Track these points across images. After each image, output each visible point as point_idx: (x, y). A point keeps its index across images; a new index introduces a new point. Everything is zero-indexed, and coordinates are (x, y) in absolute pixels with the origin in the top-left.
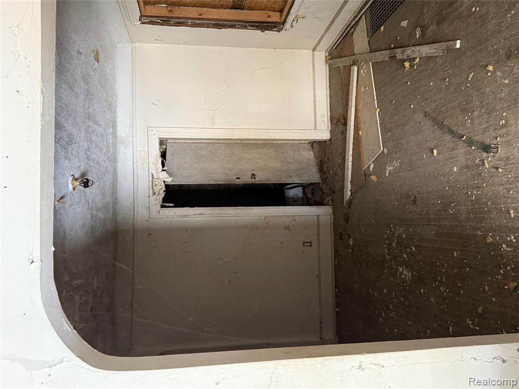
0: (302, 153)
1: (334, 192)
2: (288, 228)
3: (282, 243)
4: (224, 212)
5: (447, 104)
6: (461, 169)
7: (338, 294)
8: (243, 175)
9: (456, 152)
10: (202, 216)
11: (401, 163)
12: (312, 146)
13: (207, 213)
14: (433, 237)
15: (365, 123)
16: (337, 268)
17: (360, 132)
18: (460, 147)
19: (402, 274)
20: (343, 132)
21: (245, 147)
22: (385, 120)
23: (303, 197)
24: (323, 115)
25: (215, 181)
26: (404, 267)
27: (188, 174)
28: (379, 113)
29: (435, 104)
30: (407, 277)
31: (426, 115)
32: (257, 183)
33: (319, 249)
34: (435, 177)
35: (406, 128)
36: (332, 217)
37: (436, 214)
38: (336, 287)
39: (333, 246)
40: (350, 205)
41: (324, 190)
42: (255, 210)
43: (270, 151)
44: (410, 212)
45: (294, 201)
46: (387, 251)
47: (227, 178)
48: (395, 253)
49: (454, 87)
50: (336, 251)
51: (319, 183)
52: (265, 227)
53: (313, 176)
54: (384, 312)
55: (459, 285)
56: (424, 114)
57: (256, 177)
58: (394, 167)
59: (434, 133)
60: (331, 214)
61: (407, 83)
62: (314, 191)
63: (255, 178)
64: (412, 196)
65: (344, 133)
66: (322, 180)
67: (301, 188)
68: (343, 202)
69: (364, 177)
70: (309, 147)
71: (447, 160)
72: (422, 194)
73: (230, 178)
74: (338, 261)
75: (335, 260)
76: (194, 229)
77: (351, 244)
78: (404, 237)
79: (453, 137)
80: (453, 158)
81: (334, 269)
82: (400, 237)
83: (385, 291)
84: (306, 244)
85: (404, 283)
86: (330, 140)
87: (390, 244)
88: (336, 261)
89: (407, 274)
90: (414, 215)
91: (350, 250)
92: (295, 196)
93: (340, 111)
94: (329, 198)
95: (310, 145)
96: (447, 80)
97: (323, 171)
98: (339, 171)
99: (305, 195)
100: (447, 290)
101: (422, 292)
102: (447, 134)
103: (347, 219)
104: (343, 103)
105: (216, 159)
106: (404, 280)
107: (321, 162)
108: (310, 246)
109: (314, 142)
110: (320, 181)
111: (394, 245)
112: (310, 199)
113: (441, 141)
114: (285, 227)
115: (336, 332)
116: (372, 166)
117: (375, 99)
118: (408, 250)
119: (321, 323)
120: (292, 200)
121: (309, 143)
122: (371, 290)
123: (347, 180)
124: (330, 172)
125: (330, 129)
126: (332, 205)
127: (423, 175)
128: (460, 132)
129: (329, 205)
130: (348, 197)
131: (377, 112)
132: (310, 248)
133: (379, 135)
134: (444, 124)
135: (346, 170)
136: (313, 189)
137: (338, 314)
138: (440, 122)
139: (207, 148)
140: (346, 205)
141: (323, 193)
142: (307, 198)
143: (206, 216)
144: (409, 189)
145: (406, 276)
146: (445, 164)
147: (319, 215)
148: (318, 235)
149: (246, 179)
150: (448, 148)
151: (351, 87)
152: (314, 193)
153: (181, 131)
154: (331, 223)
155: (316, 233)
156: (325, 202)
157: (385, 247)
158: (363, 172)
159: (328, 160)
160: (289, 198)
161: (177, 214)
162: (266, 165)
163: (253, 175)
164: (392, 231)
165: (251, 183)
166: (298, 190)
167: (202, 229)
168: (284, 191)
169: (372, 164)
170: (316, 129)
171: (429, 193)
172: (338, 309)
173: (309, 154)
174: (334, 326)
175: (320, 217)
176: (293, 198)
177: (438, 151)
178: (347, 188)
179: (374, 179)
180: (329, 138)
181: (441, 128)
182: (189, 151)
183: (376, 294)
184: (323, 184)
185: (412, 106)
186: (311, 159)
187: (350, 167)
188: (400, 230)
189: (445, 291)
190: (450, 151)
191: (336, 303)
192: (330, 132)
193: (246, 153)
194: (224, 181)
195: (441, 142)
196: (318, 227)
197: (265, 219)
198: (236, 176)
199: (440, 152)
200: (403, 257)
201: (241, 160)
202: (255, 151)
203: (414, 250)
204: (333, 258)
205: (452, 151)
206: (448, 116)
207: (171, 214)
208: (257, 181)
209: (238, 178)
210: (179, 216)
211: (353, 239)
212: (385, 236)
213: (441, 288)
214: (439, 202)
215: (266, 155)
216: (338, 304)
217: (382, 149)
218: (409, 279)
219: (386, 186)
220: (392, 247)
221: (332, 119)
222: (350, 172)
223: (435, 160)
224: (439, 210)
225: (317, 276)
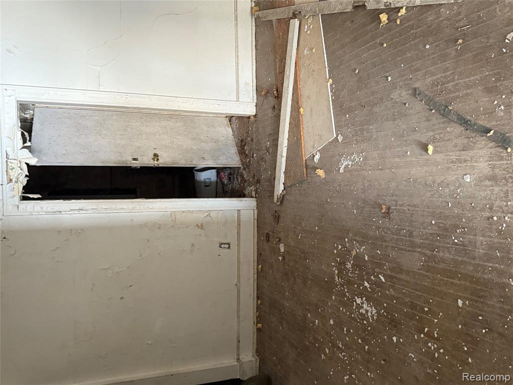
0: (218, 129)
1: (258, 181)
2: (201, 226)
3: (193, 245)
4: (114, 206)
5: (458, 80)
6: (479, 181)
7: (261, 306)
8: (142, 156)
9: (471, 153)
10: (83, 212)
11: (365, 158)
12: (230, 121)
13: (89, 208)
14: (419, 269)
15: (309, 98)
16: (261, 275)
17: (301, 110)
18: (480, 146)
19: (359, 307)
20: (274, 107)
21: (145, 118)
22: (341, 96)
23: (217, 182)
24: (247, 84)
25: (103, 162)
26: (364, 298)
27: (65, 152)
28: (331, 85)
29: (434, 78)
30: (369, 314)
31: (415, 93)
32: (160, 166)
33: (239, 251)
34: (426, 185)
35: (376, 109)
36: (256, 211)
37: (427, 239)
38: (258, 298)
39: (256, 247)
40: (282, 202)
41: (245, 177)
42: (158, 204)
43: (178, 124)
44: (378, 228)
45: (205, 186)
46: (336, 272)
47: (119, 158)
48: (350, 276)
49: (474, 53)
50: (260, 255)
51: (239, 168)
52: (173, 225)
53: (232, 159)
54: (329, 349)
55: (466, 349)
56: (410, 92)
57: (159, 158)
58: (353, 161)
59: (428, 120)
60: (255, 208)
61: (382, 44)
62: (231, 177)
63: (158, 160)
64: (384, 207)
65: (277, 109)
66: (242, 164)
67: (215, 170)
68: (273, 196)
69: (305, 169)
70: (226, 121)
71: (452, 162)
72: (401, 205)
73: (124, 159)
74: (262, 266)
75: (258, 266)
76: (71, 230)
77: (282, 250)
78: (366, 258)
79: (467, 130)
80: (465, 161)
81: (256, 275)
82: (358, 257)
83: (332, 322)
84: (223, 246)
85: (363, 320)
86: (255, 116)
87: (343, 263)
88: (260, 267)
89: (369, 310)
90: (386, 233)
91: (280, 258)
92: (207, 180)
93: (270, 80)
94: (253, 188)
95: (228, 119)
96: (460, 41)
97: (245, 153)
98: (268, 157)
99: (220, 180)
100: (442, 351)
101: (395, 341)
102: (455, 125)
103: (277, 218)
104: (275, 70)
105: (104, 132)
106: (364, 317)
107: (242, 141)
108: (229, 248)
109: (232, 116)
110: (241, 166)
111: (349, 266)
112: (226, 185)
113: (441, 133)
114: (197, 225)
115: (257, 352)
116: (317, 157)
117: (327, 66)
118: (372, 277)
119: (239, 341)
120: (203, 185)
121: (227, 117)
122: (309, 314)
123: (280, 170)
124: (255, 155)
125: (255, 101)
126: (256, 197)
127: (405, 179)
128: (481, 123)
129: (252, 197)
130: (281, 192)
131: (329, 84)
132: (228, 250)
133: (331, 117)
134: (450, 108)
135: (278, 157)
136: (230, 174)
137: (259, 330)
138: (442, 105)
139: (92, 116)
140: (278, 201)
141: (244, 181)
142: (223, 184)
143: (88, 212)
144: (378, 195)
145: (367, 311)
146: (448, 168)
147: (240, 210)
148: (239, 234)
149: (146, 160)
150: (456, 146)
151: (289, 48)
152: (232, 179)
153: (50, 92)
154: (254, 219)
155: (236, 232)
156: (246, 192)
157: (334, 266)
158: (304, 162)
159: (252, 140)
160: (200, 182)
161: (45, 209)
162: (173, 142)
163: (156, 155)
164: (346, 247)
165: (152, 166)
166: (211, 172)
167: (82, 229)
168: (194, 173)
169: (318, 153)
170: (238, 100)
171: (414, 206)
172: (259, 325)
173: (226, 130)
174: (254, 343)
175: (241, 211)
176: (205, 182)
177: (435, 147)
178: (279, 180)
179: (321, 175)
180: (254, 114)
181: (443, 115)
182: (66, 120)
183: (317, 321)
184: (244, 169)
185: (390, 78)
186: (229, 137)
187: (285, 154)
188: (359, 249)
189: (437, 350)
190: (460, 150)
191: (257, 317)
192: (256, 106)
193: (147, 126)
194: (116, 163)
195: (442, 136)
196: (239, 225)
197: (171, 215)
198: (133, 156)
199: (438, 149)
200: (363, 285)
201: (139, 135)
202: (157, 124)
203: (384, 281)
204: (256, 263)
205: (463, 150)
206: (458, 97)
207: (35, 210)
208: (162, 163)
209: (135, 159)
210: (47, 213)
211: (285, 245)
212: (335, 251)
213: (430, 344)
214: (433, 222)
215: (172, 129)
216: (259, 319)
217: (335, 136)
218: (372, 317)
219: (340, 186)
220: (345, 267)
221: (259, 89)
222: (284, 160)
223: (428, 160)
224: (431, 234)
225: (236, 285)
